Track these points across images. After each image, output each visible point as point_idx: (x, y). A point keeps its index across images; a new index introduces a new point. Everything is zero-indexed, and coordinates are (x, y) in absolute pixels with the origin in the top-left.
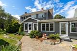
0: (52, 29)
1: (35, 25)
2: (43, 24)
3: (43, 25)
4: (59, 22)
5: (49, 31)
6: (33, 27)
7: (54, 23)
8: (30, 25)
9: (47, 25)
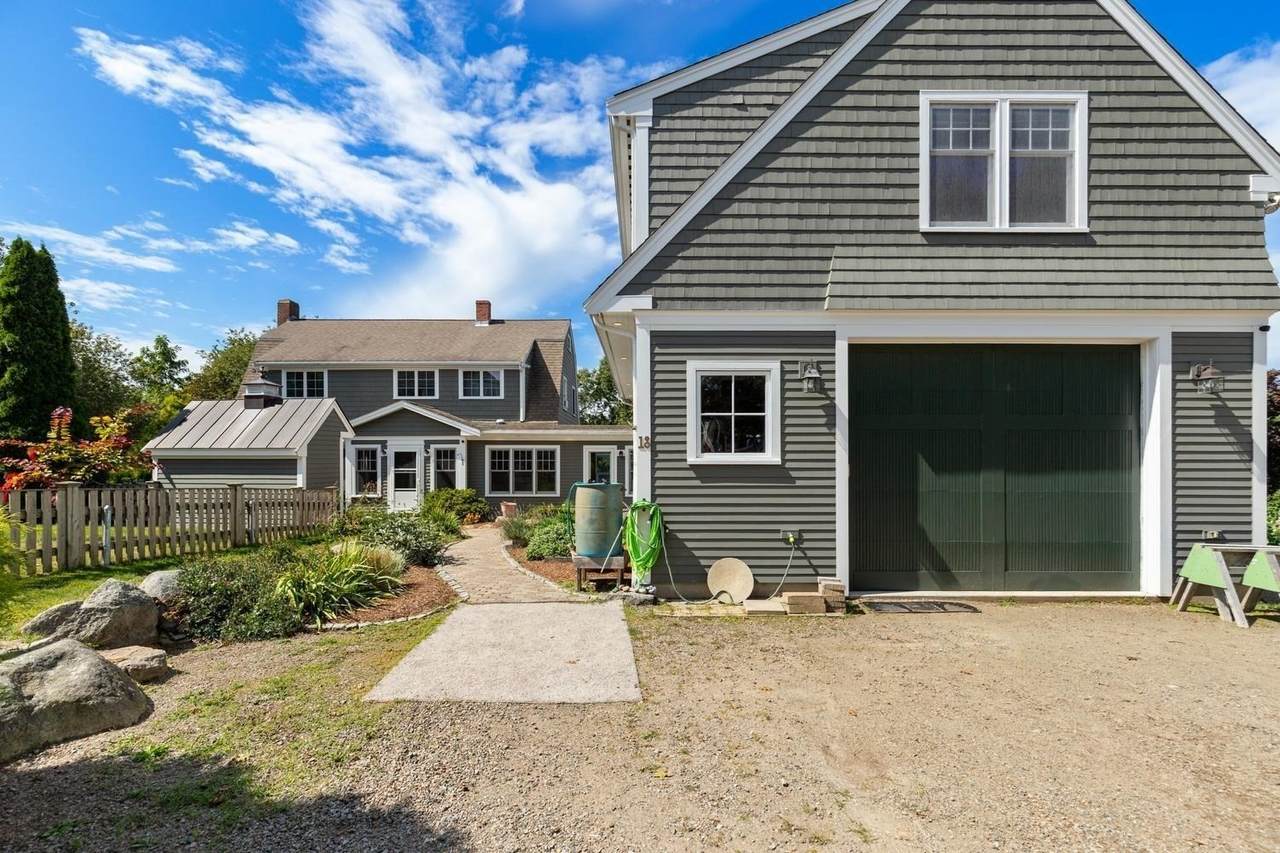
0: (547, 482)
1: (446, 457)
2: (493, 453)
3: (499, 457)
4: (582, 443)
5: (534, 494)
6: (424, 471)
7: (558, 448)
8: (405, 459)
9: (523, 457)
